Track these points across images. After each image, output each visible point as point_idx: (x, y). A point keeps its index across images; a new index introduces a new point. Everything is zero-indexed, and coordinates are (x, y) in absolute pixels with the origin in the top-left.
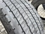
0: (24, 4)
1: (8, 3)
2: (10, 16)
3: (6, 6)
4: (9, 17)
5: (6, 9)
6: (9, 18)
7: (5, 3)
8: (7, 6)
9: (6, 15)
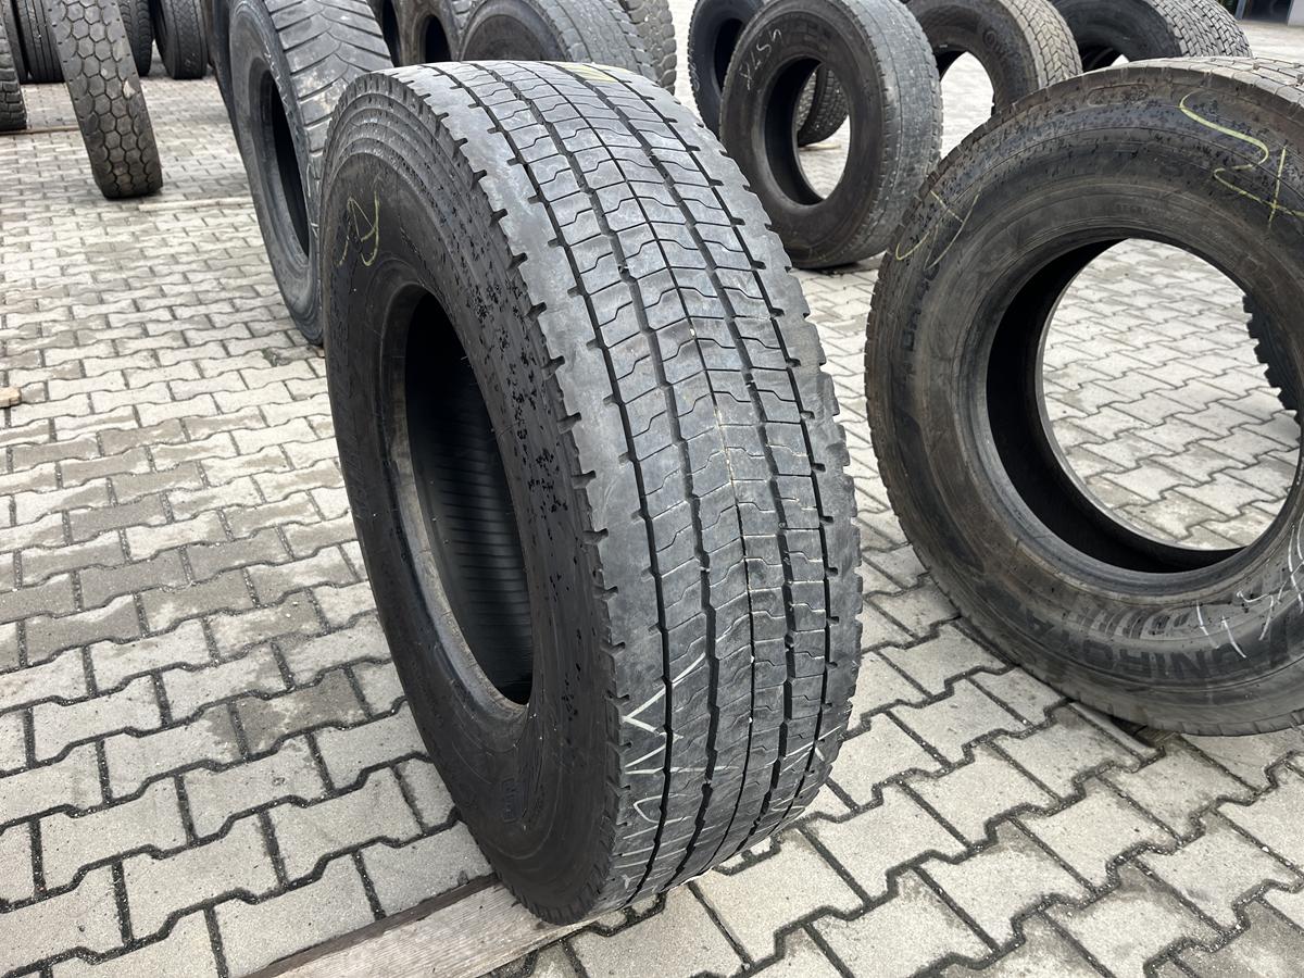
0: (641, 139)
1: (508, 113)
2: (511, 183)
3: (491, 131)
4: (503, 188)
5: (488, 147)
6: (500, 191)
7: (488, 110)
8: (498, 128)
9: (484, 173)
